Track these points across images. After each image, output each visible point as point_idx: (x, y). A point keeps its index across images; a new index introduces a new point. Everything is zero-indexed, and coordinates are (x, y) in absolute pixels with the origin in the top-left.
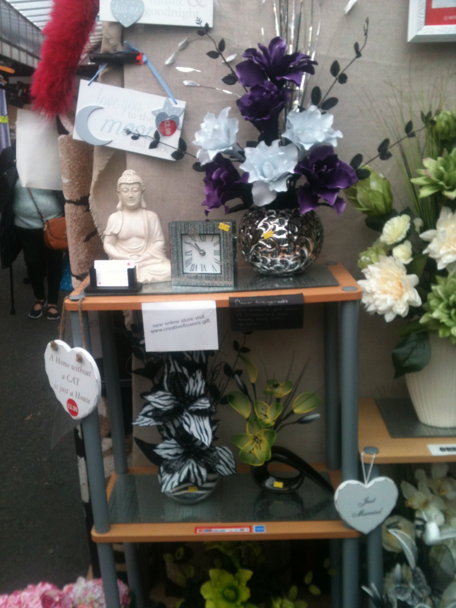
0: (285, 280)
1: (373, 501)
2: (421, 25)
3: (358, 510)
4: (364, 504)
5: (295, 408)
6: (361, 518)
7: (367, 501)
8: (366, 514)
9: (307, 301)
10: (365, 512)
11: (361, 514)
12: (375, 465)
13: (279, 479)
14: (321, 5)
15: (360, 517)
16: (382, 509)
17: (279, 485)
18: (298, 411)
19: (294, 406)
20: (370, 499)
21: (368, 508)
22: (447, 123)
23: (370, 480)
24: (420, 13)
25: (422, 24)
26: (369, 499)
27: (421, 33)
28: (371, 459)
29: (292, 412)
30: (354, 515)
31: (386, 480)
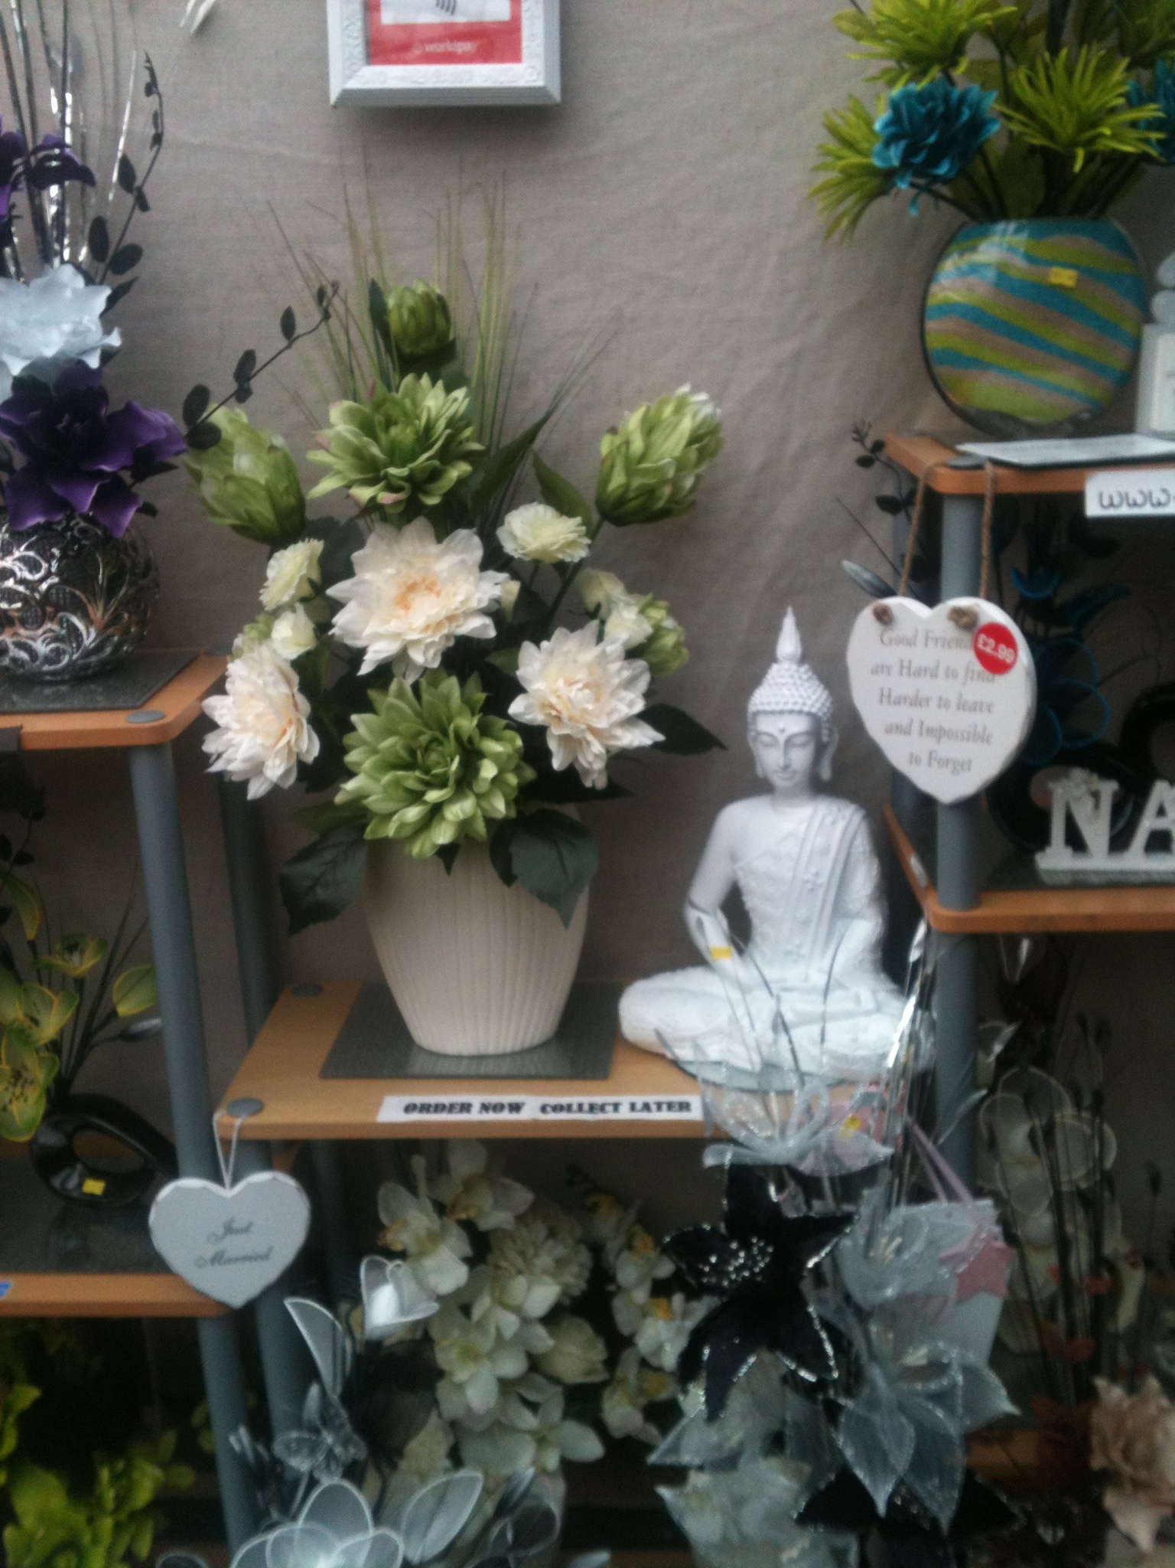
0: (47, 691)
1: (246, 1230)
2: (355, 64)
3: (210, 1251)
4: (224, 1236)
5: (118, 1002)
6: (219, 1270)
7: (229, 1229)
8: (229, 1261)
9: (31, 745)
10: (227, 1255)
11: (218, 1259)
12: (241, 1142)
13: (96, 1174)
14: (132, 9)
15: (217, 1265)
16: (271, 1249)
17: (94, 1187)
18: (124, 1009)
19: (115, 998)
20: (239, 1224)
21: (234, 1245)
22: (413, 312)
23: (235, 1180)
24: (349, 37)
25: (355, 61)
26: (236, 1225)
27: (354, 84)
28: (232, 1127)
29: (114, 1013)
30: (200, 1263)
31: (274, 1179)
